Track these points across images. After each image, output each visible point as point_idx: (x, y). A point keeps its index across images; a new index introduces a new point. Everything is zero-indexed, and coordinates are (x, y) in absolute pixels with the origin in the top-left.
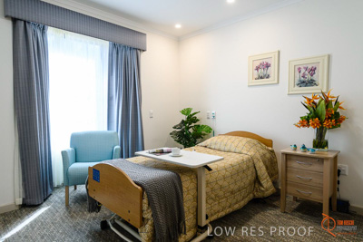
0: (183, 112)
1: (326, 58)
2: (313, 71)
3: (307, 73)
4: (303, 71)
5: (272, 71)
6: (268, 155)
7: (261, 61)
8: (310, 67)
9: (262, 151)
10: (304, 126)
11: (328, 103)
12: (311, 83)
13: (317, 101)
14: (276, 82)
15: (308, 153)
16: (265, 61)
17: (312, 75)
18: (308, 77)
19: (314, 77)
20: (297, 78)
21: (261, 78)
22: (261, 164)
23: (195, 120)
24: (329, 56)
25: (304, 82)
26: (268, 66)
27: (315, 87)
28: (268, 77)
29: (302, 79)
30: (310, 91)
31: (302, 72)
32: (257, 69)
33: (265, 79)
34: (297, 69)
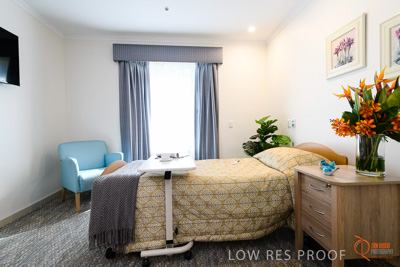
5: (356, 50)
7: (341, 40)
14: (361, 65)
16: (346, 38)
20: (397, 49)
21: (343, 63)
26: (350, 43)
28: (351, 60)
32: (337, 53)
33: (348, 64)
34: (394, 34)
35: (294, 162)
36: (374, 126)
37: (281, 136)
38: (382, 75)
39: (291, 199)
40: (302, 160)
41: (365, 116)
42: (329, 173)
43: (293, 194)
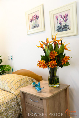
3: (62, 20)
4: (59, 18)
8: (63, 14)
12: (66, 28)
14: (43, 30)
17: (66, 22)
18: (63, 23)
19: (68, 23)
21: (35, 27)
24: (76, 3)
25: (61, 28)
26: (37, 17)
27: (68, 31)
28: (38, 26)
29: (59, 25)
31: (59, 20)
32: (31, 21)
33: (37, 28)
34: (55, 18)
35: (18, 85)
36: (56, 64)
37: (5, 66)
38: (56, 38)
39: (20, 109)
40: (22, 83)
41: (52, 58)
42: (40, 91)
43: (20, 105)
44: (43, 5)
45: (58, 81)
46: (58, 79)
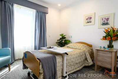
0: (61, 35)
1: (113, 14)
2: (108, 19)
3: (105, 20)
4: (104, 19)
5: (92, 20)
6: (90, 50)
7: (88, 17)
9: (88, 49)
10: (104, 40)
11: (114, 31)
12: (107, 24)
13: (109, 30)
14: (94, 24)
15: (106, 50)
16: (90, 16)
17: (107, 21)
18: (106, 22)
19: (108, 22)
20: (102, 22)
21: (88, 23)
22: (88, 53)
23: (65, 38)
25: (104, 24)
26: (91, 18)
28: (91, 22)
29: (104, 22)
30: (106, 27)
32: (87, 20)
33: (90, 23)
34: (101, 19)
44: (95, 13)
45: (113, 47)
46: (113, 46)
